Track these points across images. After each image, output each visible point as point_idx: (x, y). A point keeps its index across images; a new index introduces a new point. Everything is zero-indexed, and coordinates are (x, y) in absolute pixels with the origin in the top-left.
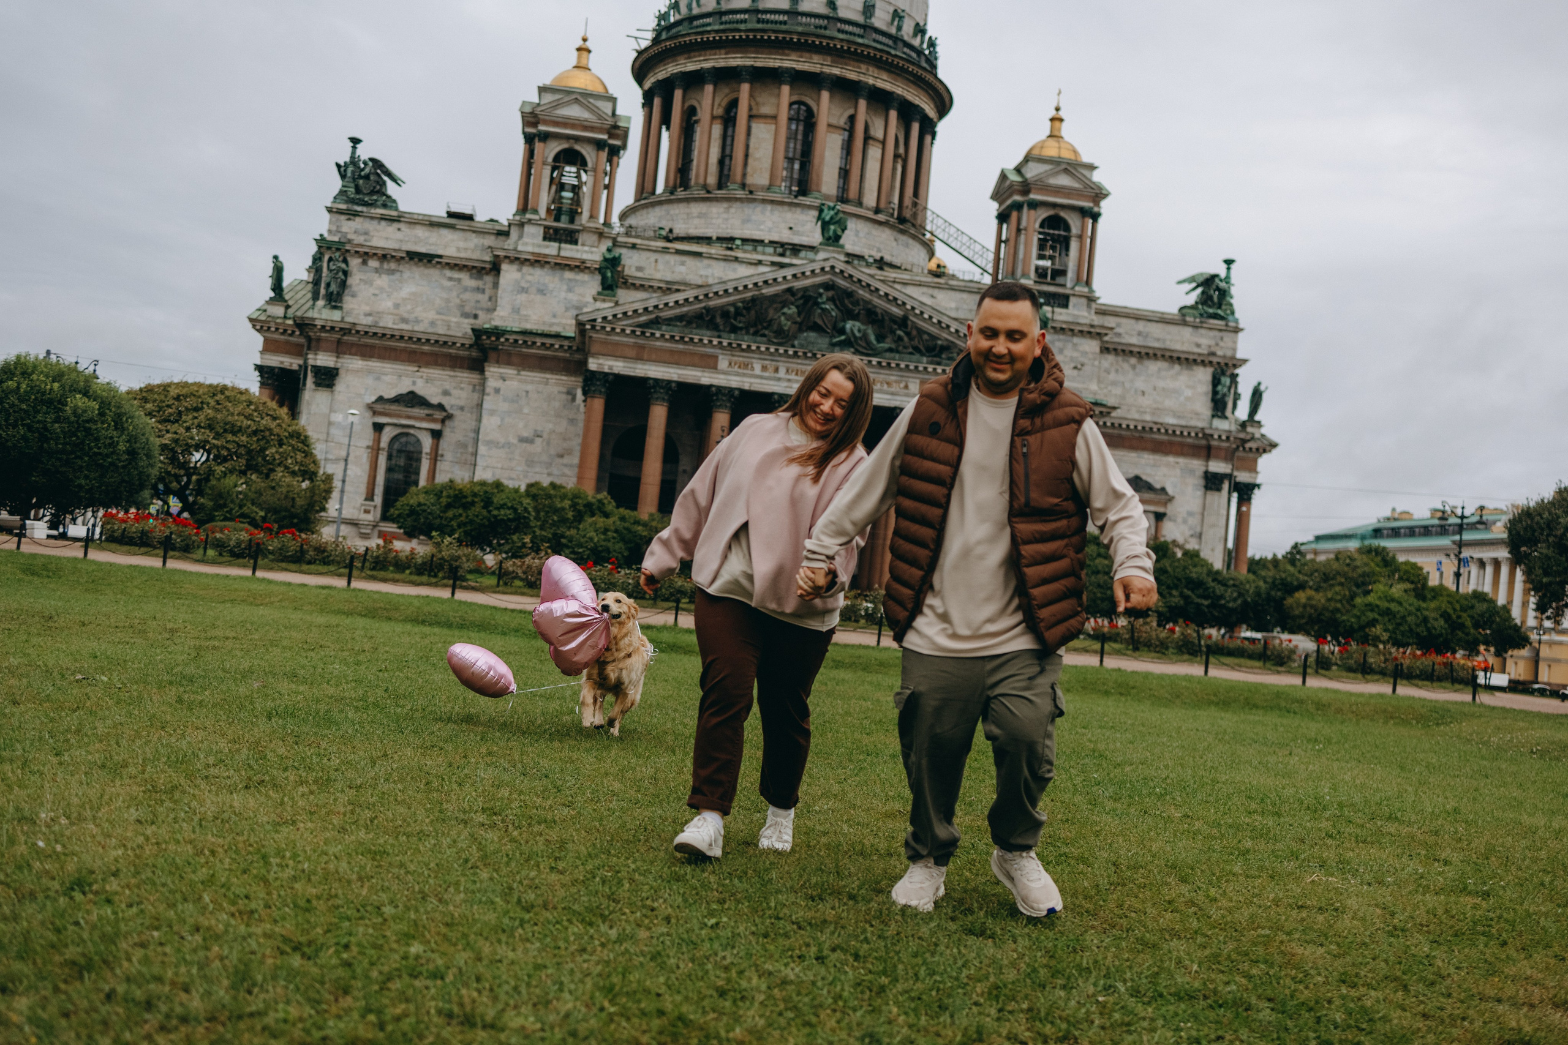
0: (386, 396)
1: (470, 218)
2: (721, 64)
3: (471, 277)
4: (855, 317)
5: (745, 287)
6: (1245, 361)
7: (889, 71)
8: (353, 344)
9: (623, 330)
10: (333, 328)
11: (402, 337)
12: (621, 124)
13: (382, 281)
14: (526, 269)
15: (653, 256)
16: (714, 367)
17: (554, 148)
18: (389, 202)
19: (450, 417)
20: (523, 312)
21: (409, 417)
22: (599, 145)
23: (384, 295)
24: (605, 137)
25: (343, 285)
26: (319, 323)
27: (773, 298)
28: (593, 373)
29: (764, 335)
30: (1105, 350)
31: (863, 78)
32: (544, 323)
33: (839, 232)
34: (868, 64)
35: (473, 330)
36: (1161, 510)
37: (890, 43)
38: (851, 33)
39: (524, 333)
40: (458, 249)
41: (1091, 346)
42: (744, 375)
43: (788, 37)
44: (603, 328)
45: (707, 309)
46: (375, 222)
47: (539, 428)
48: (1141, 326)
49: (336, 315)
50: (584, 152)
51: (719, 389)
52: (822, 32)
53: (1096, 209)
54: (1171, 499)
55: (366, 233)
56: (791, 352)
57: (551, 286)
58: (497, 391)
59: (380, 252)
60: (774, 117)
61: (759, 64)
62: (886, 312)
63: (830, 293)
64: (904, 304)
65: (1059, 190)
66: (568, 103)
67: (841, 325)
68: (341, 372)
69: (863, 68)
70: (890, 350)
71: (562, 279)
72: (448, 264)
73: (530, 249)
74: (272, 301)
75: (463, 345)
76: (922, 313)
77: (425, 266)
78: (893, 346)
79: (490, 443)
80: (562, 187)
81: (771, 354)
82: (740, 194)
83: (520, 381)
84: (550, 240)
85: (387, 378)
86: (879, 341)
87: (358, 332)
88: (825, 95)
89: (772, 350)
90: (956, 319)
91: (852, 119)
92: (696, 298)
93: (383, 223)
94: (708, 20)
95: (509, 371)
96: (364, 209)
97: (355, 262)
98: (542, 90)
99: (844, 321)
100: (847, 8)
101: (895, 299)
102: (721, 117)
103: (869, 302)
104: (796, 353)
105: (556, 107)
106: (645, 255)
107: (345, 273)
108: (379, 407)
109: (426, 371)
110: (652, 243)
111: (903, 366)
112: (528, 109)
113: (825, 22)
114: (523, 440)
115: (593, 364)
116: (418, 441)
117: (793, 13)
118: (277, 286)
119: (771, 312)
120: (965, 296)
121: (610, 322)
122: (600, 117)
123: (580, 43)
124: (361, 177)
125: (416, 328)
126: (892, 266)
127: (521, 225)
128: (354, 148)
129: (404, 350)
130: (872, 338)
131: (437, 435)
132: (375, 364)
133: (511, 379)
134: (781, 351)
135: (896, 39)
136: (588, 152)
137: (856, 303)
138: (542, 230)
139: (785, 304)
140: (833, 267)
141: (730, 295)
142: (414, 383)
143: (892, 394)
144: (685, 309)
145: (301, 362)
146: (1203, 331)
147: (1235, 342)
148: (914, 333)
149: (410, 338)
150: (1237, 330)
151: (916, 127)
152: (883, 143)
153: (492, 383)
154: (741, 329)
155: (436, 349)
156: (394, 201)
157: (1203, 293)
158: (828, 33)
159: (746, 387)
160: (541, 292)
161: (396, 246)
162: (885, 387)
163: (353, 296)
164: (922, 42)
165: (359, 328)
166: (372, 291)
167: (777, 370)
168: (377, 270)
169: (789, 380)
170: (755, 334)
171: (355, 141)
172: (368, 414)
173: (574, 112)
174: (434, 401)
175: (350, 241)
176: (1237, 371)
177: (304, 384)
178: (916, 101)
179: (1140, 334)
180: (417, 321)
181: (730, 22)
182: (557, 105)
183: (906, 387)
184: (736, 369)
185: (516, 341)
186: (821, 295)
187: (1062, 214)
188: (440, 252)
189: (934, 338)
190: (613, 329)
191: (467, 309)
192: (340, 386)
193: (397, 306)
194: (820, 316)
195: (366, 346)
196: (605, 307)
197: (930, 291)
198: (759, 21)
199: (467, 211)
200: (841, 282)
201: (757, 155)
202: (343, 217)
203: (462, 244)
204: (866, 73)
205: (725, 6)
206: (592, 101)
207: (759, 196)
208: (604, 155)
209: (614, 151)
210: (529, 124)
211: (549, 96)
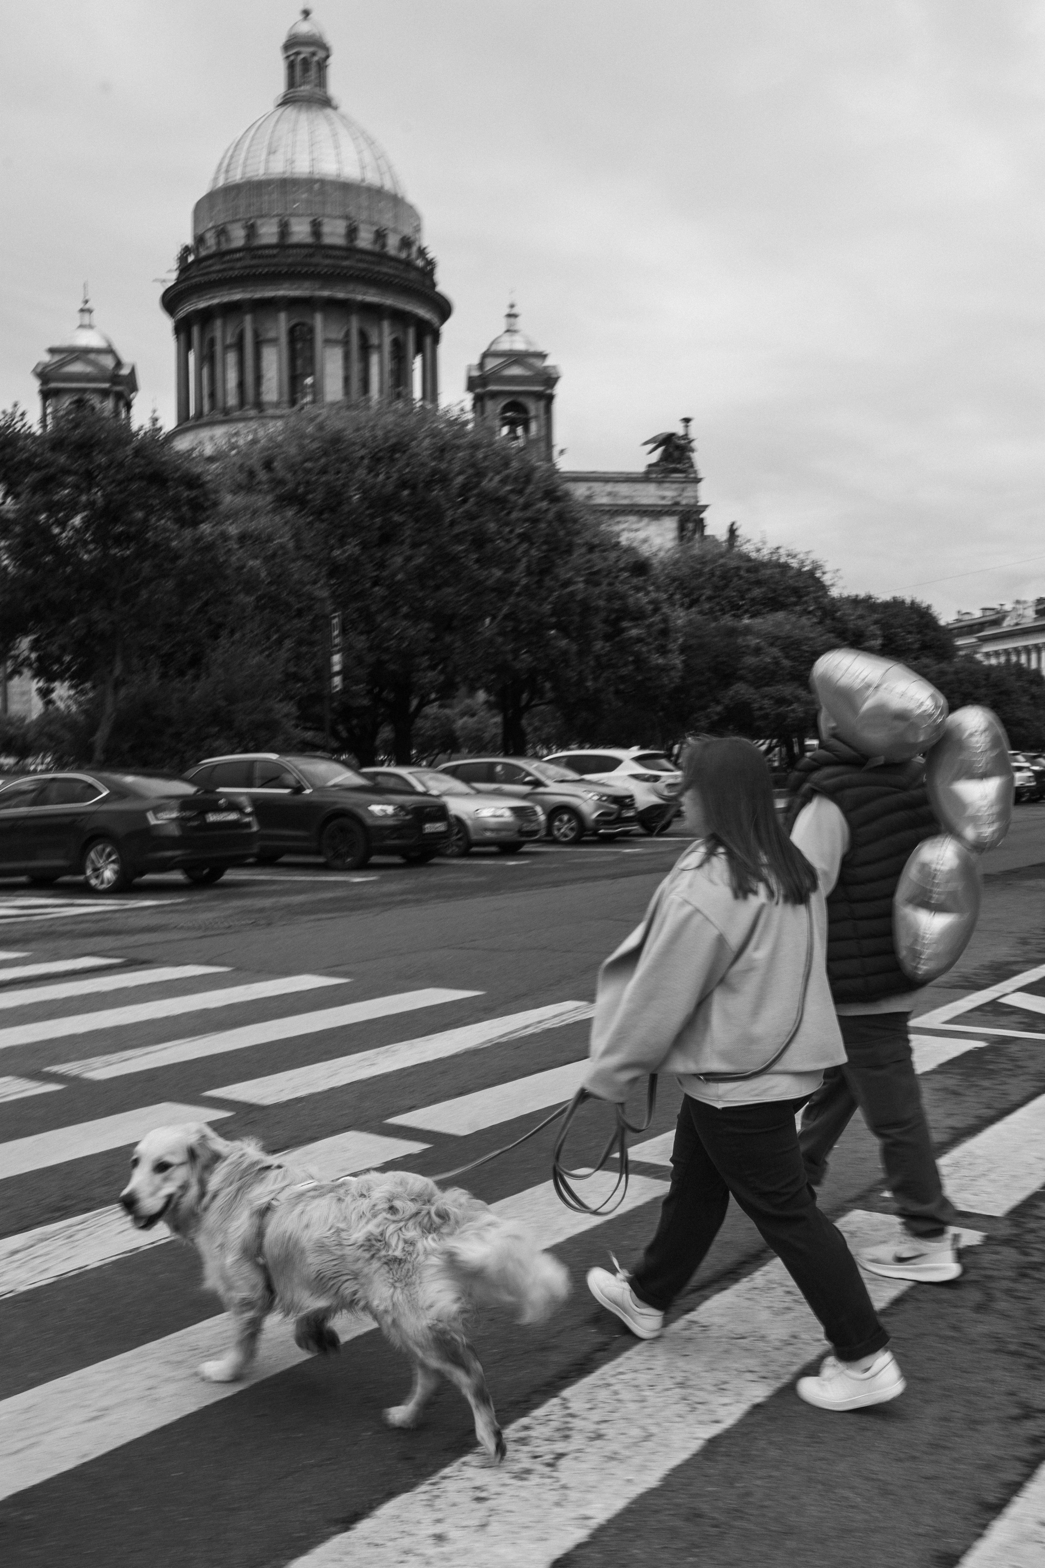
2: (226, 299)
6: (705, 507)
7: (376, 286)
12: (125, 370)
17: (67, 401)
22: (104, 392)
24: (107, 385)
34: (355, 282)
37: (376, 261)
38: (335, 258)
43: (279, 269)
48: (609, 487)
50: (92, 401)
52: (308, 260)
53: (549, 391)
60: (277, 340)
61: (258, 295)
65: (513, 380)
66: (72, 360)
69: (351, 287)
82: (252, 413)
88: (318, 315)
91: (347, 334)
94: (210, 262)
98: (52, 351)
100: (332, 234)
102: (235, 346)
112: (39, 370)
113: (311, 251)
117: (280, 246)
123: (81, 305)
135: (381, 257)
136: (94, 399)
146: (666, 485)
147: (696, 491)
150: (698, 481)
152: (381, 347)
157: (665, 451)
158: (315, 260)
164: (410, 253)
173: (78, 367)
176: (702, 516)
178: (410, 308)
179: (609, 494)
181: (228, 261)
182: (62, 364)
187: (522, 399)
198: (254, 257)
201: (269, 375)
204: (353, 291)
205: (225, 247)
206: (92, 356)
207: (270, 412)
208: (111, 400)
209: (120, 395)
210: (43, 382)
211: (57, 357)
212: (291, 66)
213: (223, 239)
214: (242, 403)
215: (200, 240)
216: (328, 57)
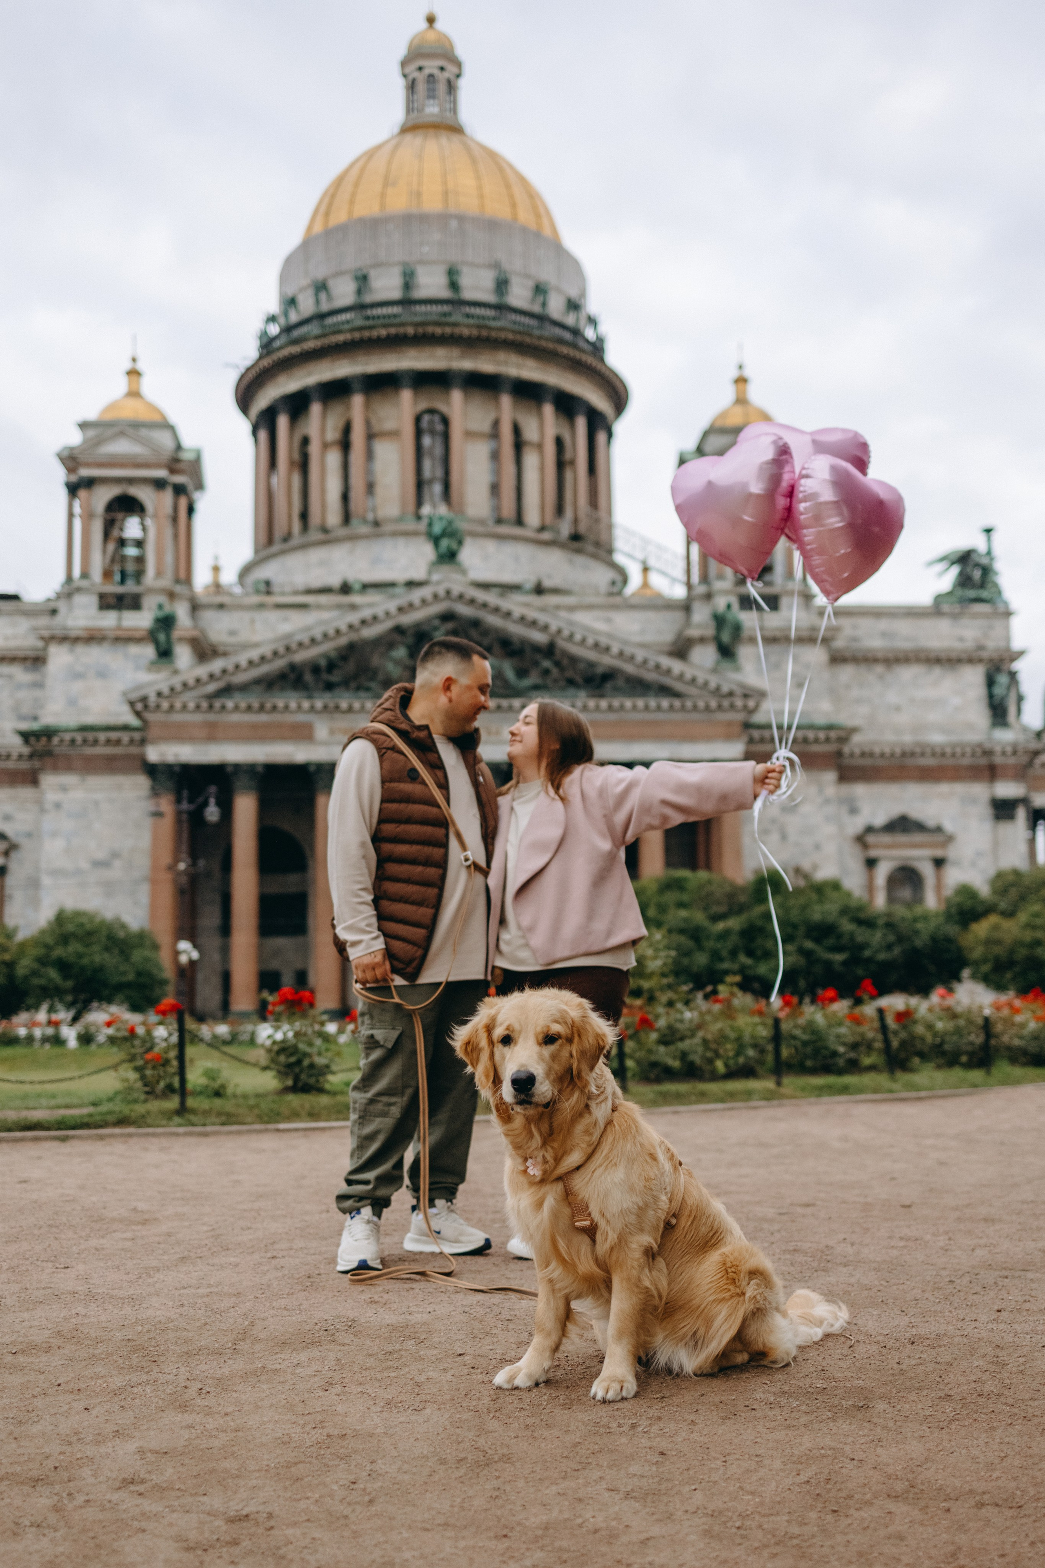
1: (15, 598)
3: (26, 669)
5: (338, 631)
6: (1020, 651)
9: (184, 707)
12: (186, 456)
14: (80, 649)
15: (246, 616)
16: (312, 739)
17: (103, 496)
19: (12, 847)
20: (81, 703)
22: (159, 484)
24: (164, 473)
27: (376, 641)
28: (154, 765)
30: (837, 659)
31: (503, 370)
33: (454, 546)
34: (507, 350)
35: (22, 734)
36: (938, 853)
37: (535, 323)
38: (482, 318)
39: (84, 729)
40: (6, 638)
41: (817, 655)
43: (402, 331)
45: (292, 667)
47: (117, 846)
48: (880, 624)
50: (141, 496)
51: (320, 766)
52: (445, 319)
54: (950, 839)
58: (58, 806)
60: (397, 434)
61: (371, 370)
62: (526, 640)
63: (451, 625)
66: (112, 438)
69: (502, 356)
70: (537, 686)
71: (126, 657)
73: (82, 623)
76: (572, 634)
78: (539, 681)
79: (56, 873)
80: (122, 542)
82: (364, 529)
83: (86, 789)
84: (107, 609)
86: (519, 678)
88: (456, 395)
90: (643, 646)
91: (497, 422)
95: (70, 779)
98: (84, 426)
100: (475, 287)
101: (535, 621)
102: (335, 443)
103: (504, 630)
105: (99, 445)
106: (237, 615)
110: (245, 599)
112: (66, 454)
113: (448, 308)
114: (99, 864)
115: (153, 754)
117: (407, 302)
119: (375, 659)
120: (651, 615)
121: (168, 697)
122: (157, 451)
123: (130, 366)
126: (556, 591)
127: (69, 595)
131: (2, 871)
133: (75, 788)
135: (542, 319)
136: (145, 495)
138: (95, 598)
139: (392, 646)
140: (448, 592)
141: (320, 643)
144: (264, 669)
146: (965, 621)
147: (1007, 630)
148: (565, 661)
150: (1009, 614)
151: (581, 423)
152: (541, 446)
153: (51, 796)
154: (338, 684)
157: (961, 573)
158: (451, 319)
160: (102, 674)
164: (578, 320)
170: (358, 688)
173: (123, 447)
176: (1015, 666)
178: (578, 390)
179: (880, 634)
181: (330, 324)
182: (99, 442)
185: (73, 741)
186: (438, 628)
189: (592, 665)
190: (172, 707)
191: (25, 710)
196: (159, 680)
198: (366, 318)
200: (462, 609)
201: (385, 481)
203: (9, 631)
204: (506, 363)
205: (325, 306)
206: (144, 432)
207: (387, 528)
208: (167, 496)
209: (179, 490)
210: (71, 470)
211: (91, 433)
213: (323, 297)
214: (346, 519)
215: (289, 302)
216: (459, 74)
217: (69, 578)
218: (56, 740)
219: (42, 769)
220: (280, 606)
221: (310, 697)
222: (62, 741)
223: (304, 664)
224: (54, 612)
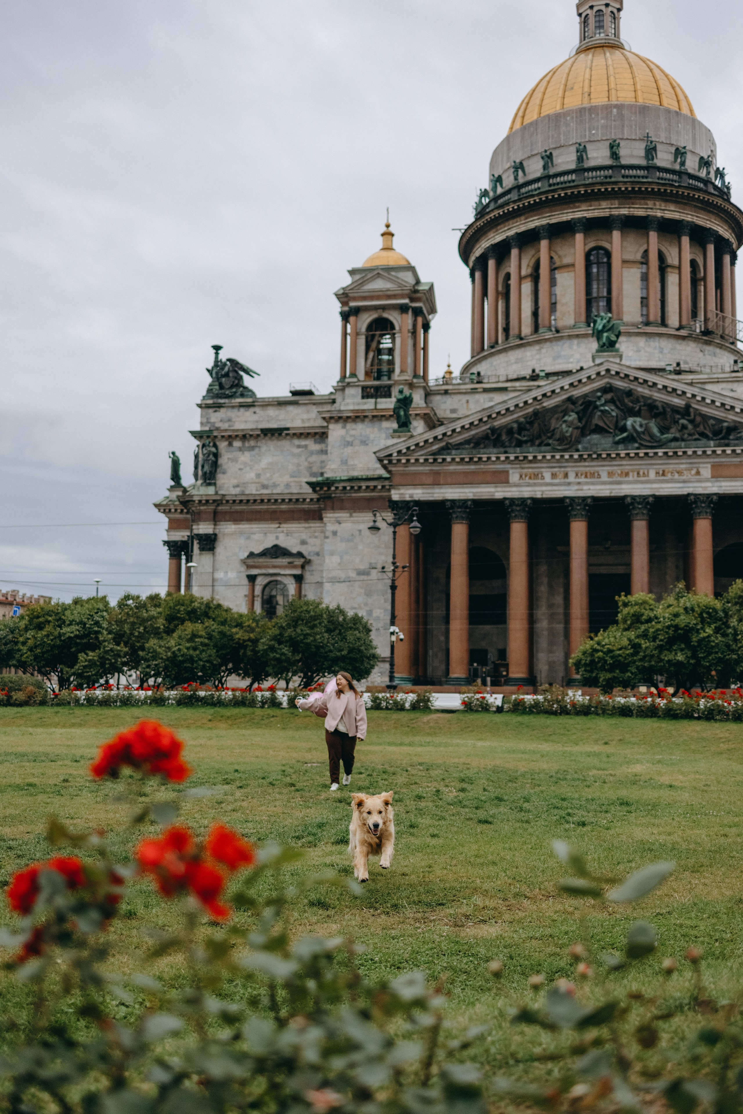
0: (256, 552)
1: (310, 393)
2: (522, 228)
3: (316, 442)
4: (637, 414)
5: (526, 403)
7: (676, 202)
8: (226, 513)
9: (417, 460)
10: (207, 501)
11: (262, 501)
12: (423, 288)
13: (245, 457)
14: (349, 426)
15: (464, 398)
16: (506, 482)
17: (366, 319)
18: (246, 392)
19: (307, 563)
20: (351, 462)
21: (275, 567)
22: (403, 309)
23: (248, 468)
24: (406, 301)
25: (215, 464)
26: (196, 498)
27: (554, 410)
28: (396, 502)
29: (548, 445)
31: (650, 213)
32: (369, 469)
33: (613, 338)
34: (654, 199)
35: (312, 485)
37: (676, 178)
38: (635, 177)
39: (351, 480)
40: (303, 421)
42: (535, 485)
43: (576, 191)
44: (399, 461)
45: (493, 430)
46: (235, 410)
47: (373, 561)
49: (211, 490)
50: (391, 318)
51: (512, 500)
52: (608, 180)
55: (230, 420)
56: (576, 456)
57: (372, 436)
58: (335, 533)
59: (240, 433)
60: (573, 265)
61: (554, 221)
62: (666, 405)
63: (609, 396)
64: (684, 393)
66: (372, 279)
67: (622, 423)
68: (220, 536)
69: (650, 204)
70: (675, 439)
71: (380, 429)
72: (294, 434)
73: (351, 407)
74: (172, 489)
75: (312, 500)
76: (704, 399)
77: (278, 439)
78: (678, 435)
79: (333, 580)
80: (379, 352)
81: (558, 461)
82: (548, 335)
83: (353, 522)
84: (368, 397)
85: (256, 537)
86: (662, 433)
87: (227, 501)
88: (616, 235)
89: (558, 457)
91: (646, 252)
92: (481, 420)
93: (242, 410)
94: (509, 195)
95: (343, 515)
96: (227, 401)
97: (222, 445)
98: (352, 272)
99: (626, 419)
100: (631, 156)
101: (674, 390)
102: (531, 275)
103: (650, 398)
104: (581, 456)
105: (362, 284)
106: (457, 398)
107: (216, 455)
108: (250, 562)
109: (286, 527)
110: (463, 387)
111: (690, 452)
113: (610, 171)
114: (362, 573)
115: (395, 495)
116: (285, 585)
117: (580, 170)
118: (176, 476)
119: (553, 422)
121: (405, 454)
122: (400, 285)
123: (384, 229)
124: (224, 376)
125: (275, 492)
126: (691, 372)
127: (343, 389)
128: (217, 354)
129: (266, 511)
130: (655, 431)
131: (299, 579)
132: (245, 526)
133: (345, 521)
134: (567, 457)
135: (681, 174)
136: (394, 317)
137: (637, 400)
138: (360, 390)
139: (565, 413)
140: (608, 371)
141: (513, 412)
142: (277, 538)
143: (684, 482)
144: (473, 432)
145: (189, 534)
148: (698, 419)
149: (269, 500)
151: (711, 248)
152: (679, 268)
153: (330, 527)
154: (526, 442)
155: (292, 506)
156: (250, 391)
158: (615, 179)
159: (539, 495)
160: (363, 442)
161: (254, 427)
162: (676, 476)
163: (224, 473)
164: (708, 173)
165: (228, 498)
166: (238, 466)
167: (566, 476)
168: (240, 449)
169: (579, 483)
170: (540, 445)
171: (217, 348)
172: (243, 568)
173: (379, 285)
174: (294, 551)
175: (217, 429)
177: (192, 551)
178: (708, 225)
180: (275, 485)
181: (527, 191)
182: (363, 283)
183: (698, 473)
184: (527, 480)
185: (345, 488)
186: (599, 398)
188: (288, 425)
189: (720, 421)
190: (408, 461)
191: (315, 469)
192: (220, 549)
193: (258, 476)
194: (600, 418)
195: (237, 512)
196: (400, 443)
197: (730, 386)
198: (552, 184)
199: (306, 387)
200: (619, 384)
201: (564, 301)
202: (211, 410)
204: (653, 208)
205: (521, 180)
206: (393, 273)
207: (565, 333)
208: (409, 318)
209: (417, 312)
210: (344, 304)
211: (357, 277)
212: (585, 22)
213: (520, 172)
214: (536, 329)
215: (497, 180)
216: (619, 10)
217: (343, 377)
218: (333, 488)
219: (325, 509)
220: (486, 390)
221: (506, 452)
222: (337, 488)
223: (501, 428)
224: (334, 402)
